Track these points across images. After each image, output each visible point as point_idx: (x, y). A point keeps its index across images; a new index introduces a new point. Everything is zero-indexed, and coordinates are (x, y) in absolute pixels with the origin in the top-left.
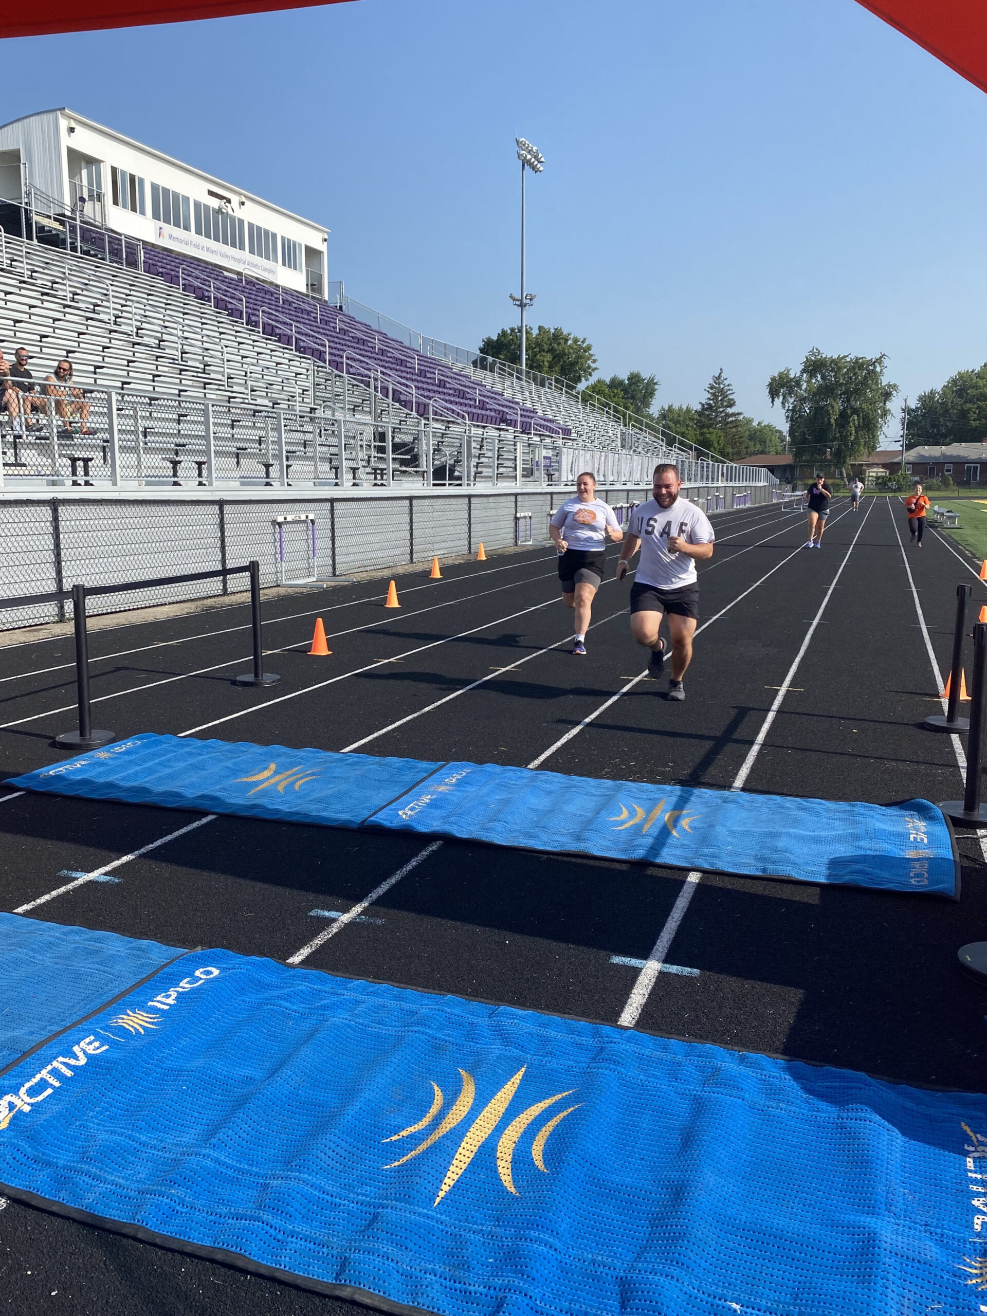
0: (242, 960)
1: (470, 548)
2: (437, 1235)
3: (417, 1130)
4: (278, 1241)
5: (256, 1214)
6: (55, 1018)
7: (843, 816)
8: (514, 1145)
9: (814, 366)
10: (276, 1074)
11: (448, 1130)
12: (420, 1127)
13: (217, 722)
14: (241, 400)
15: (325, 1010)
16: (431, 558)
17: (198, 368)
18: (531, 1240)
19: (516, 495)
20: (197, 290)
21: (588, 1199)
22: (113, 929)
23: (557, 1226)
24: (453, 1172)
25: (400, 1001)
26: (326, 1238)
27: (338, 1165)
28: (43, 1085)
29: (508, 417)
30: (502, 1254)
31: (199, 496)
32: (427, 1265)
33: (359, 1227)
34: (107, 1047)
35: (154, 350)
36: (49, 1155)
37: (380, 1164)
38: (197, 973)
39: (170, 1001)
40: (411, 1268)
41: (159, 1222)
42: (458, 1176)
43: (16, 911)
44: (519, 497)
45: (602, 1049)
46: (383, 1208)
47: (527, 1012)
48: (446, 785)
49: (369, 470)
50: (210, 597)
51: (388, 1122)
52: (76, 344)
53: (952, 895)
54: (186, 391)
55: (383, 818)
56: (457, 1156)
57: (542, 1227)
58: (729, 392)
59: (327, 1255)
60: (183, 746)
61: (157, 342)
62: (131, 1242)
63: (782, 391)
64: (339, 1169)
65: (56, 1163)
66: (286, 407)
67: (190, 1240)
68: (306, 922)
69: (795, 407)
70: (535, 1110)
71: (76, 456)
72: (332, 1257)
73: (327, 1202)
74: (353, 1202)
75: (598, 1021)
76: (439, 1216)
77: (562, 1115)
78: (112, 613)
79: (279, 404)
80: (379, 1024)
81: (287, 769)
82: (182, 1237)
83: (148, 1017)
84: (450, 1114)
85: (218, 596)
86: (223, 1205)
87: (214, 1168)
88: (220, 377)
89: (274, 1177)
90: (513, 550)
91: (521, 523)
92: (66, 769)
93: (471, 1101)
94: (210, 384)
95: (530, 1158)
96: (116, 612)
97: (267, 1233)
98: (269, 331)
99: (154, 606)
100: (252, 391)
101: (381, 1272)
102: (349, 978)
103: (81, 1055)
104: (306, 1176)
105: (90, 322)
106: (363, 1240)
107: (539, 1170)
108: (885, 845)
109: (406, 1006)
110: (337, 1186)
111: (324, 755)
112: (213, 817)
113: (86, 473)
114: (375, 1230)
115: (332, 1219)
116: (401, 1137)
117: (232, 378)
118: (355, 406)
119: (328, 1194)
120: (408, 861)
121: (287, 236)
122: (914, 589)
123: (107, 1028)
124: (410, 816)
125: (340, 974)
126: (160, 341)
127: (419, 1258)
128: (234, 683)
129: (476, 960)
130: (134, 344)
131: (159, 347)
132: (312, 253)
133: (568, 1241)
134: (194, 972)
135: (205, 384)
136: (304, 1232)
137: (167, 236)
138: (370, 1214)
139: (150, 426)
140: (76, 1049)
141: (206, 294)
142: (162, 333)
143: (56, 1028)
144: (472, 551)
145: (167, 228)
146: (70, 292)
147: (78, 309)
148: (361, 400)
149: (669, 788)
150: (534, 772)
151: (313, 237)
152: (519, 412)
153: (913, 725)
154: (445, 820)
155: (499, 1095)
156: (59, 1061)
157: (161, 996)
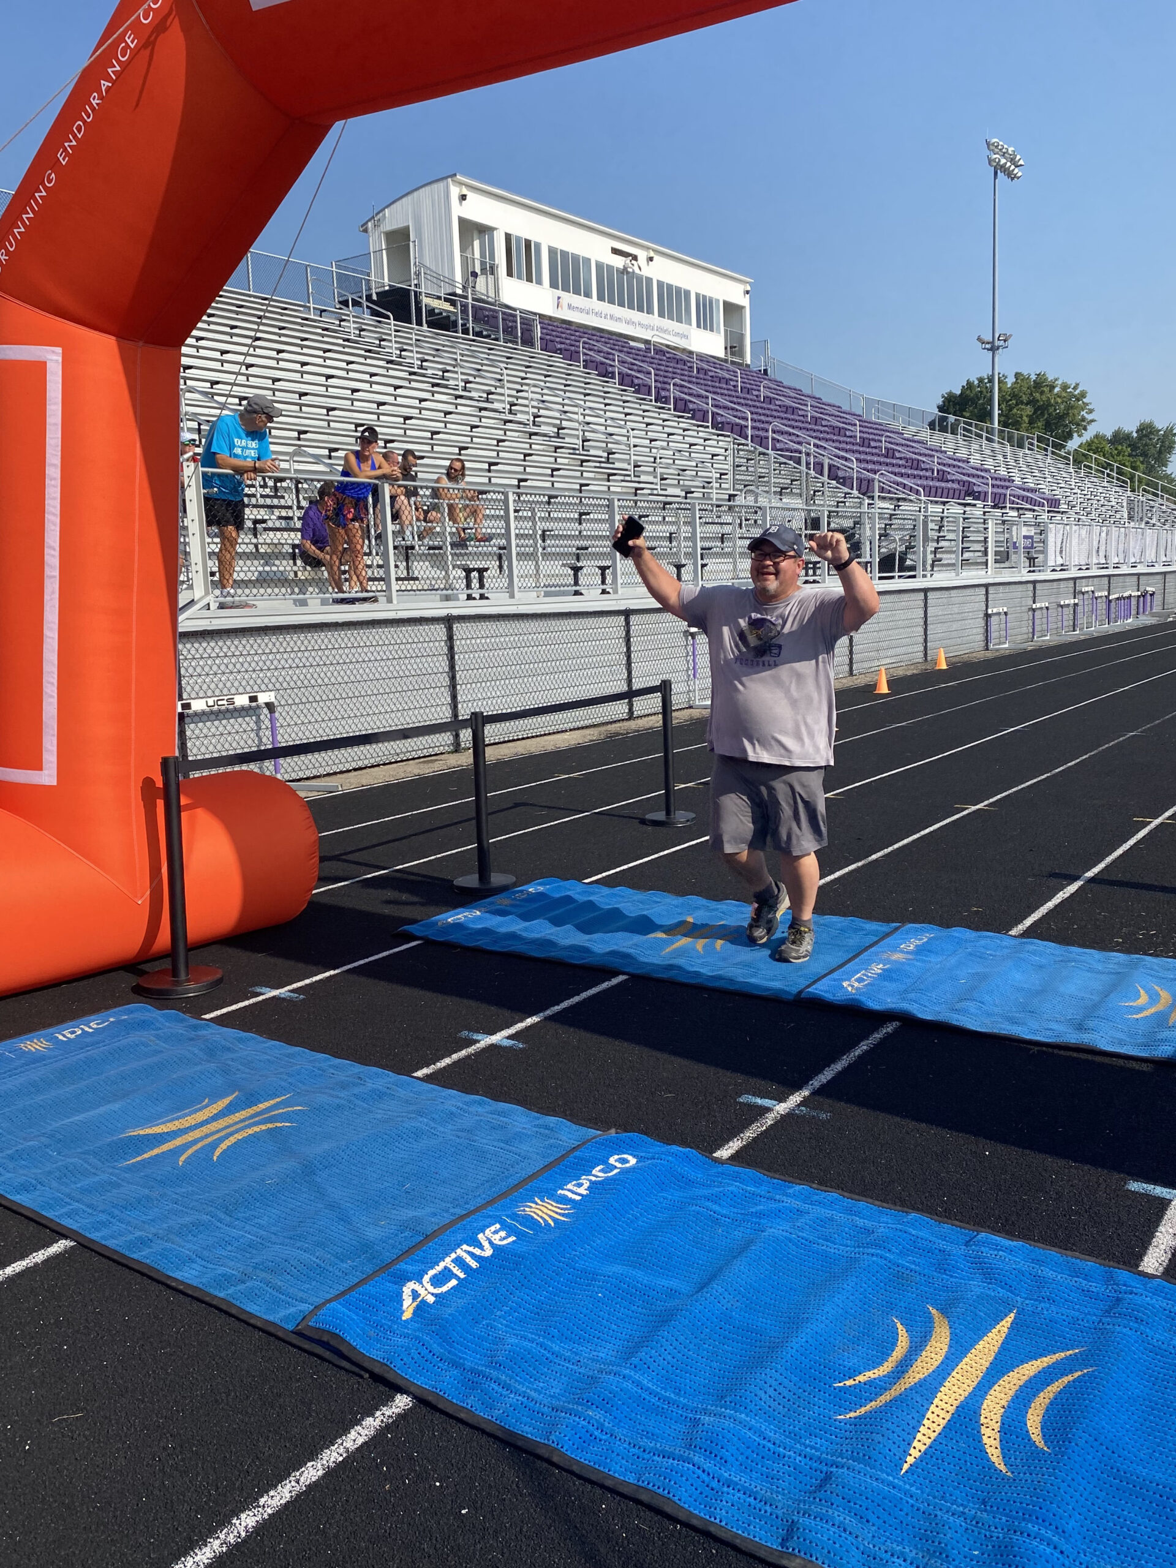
0: (663, 1149)
1: (926, 655)
2: (905, 1509)
3: (876, 1376)
4: (712, 1489)
5: (686, 1454)
6: (457, 1200)
8: (1003, 1410)
10: (705, 1290)
11: (916, 1380)
12: (881, 1373)
13: (627, 867)
14: (649, 492)
15: (760, 1218)
16: (876, 669)
17: (601, 457)
18: (1029, 1535)
19: (987, 586)
20: (600, 366)
21: (1104, 1494)
22: (518, 1103)
23: (1063, 1522)
24: (924, 1435)
25: (852, 1215)
26: (769, 1494)
27: (781, 1407)
28: (447, 1275)
29: (976, 489)
30: (990, 1547)
31: (604, 606)
32: (894, 1546)
33: (808, 1487)
34: (514, 1238)
35: (553, 439)
36: (456, 1355)
37: (832, 1413)
38: (612, 1160)
39: (583, 1191)
40: (874, 1546)
41: (575, 1447)
42: (930, 1440)
43: (415, 1074)
44: (991, 590)
45: (1118, 1300)
46: (837, 1467)
47: (1015, 1243)
48: (902, 951)
50: (615, 722)
51: (841, 1362)
52: (469, 439)
54: (587, 485)
55: (822, 989)
56: (929, 1415)
57: (1043, 1521)
59: (771, 1514)
61: (556, 430)
62: (545, 1465)
64: (783, 1413)
65: (464, 1365)
66: (701, 495)
67: (610, 1473)
68: (735, 1110)
70: (1030, 1369)
71: (471, 566)
72: (777, 1517)
73: (769, 1450)
74: (800, 1455)
75: (1111, 1263)
76: (907, 1487)
77: (1066, 1380)
78: (509, 741)
79: (693, 492)
80: (827, 1240)
82: (601, 1469)
83: (559, 1208)
84: (919, 1361)
85: (623, 720)
86: (648, 1438)
87: (636, 1392)
88: (625, 466)
89: (705, 1412)
90: (982, 656)
91: (994, 620)
92: (465, 916)
93: (946, 1348)
94: (615, 474)
95: (1025, 1429)
96: (514, 740)
97: (698, 1477)
98: (682, 407)
99: (554, 733)
100: (662, 479)
101: (837, 1546)
102: (789, 1182)
103: (486, 1244)
104: (743, 1416)
105: (484, 413)
106: (813, 1503)
107: (1037, 1447)
109: (860, 1222)
110: (780, 1433)
112: (624, 977)
113: (482, 586)
114: (829, 1493)
115: (775, 1472)
116: (857, 1382)
117: (639, 466)
118: (782, 489)
119: (769, 1441)
120: (855, 1044)
121: (702, 292)
123: (514, 1217)
124: (857, 989)
125: (777, 1176)
126: (559, 429)
127: (883, 1536)
128: (643, 822)
129: (948, 1172)
130: (531, 434)
131: (558, 436)
132: (731, 309)
133: (1079, 1544)
134: (608, 1159)
135: (609, 475)
136: (742, 1483)
137: (565, 306)
138: (821, 1472)
139: (550, 528)
140: (480, 1236)
141: (610, 369)
142: (561, 420)
143: (460, 1211)
144: (929, 658)
145: (568, 297)
146: (462, 380)
147: (471, 399)
148: (789, 481)
150: (1019, 940)
151: (731, 290)
152: (991, 482)
154: (903, 995)
155: (981, 1344)
156: (463, 1249)
157: (571, 1184)
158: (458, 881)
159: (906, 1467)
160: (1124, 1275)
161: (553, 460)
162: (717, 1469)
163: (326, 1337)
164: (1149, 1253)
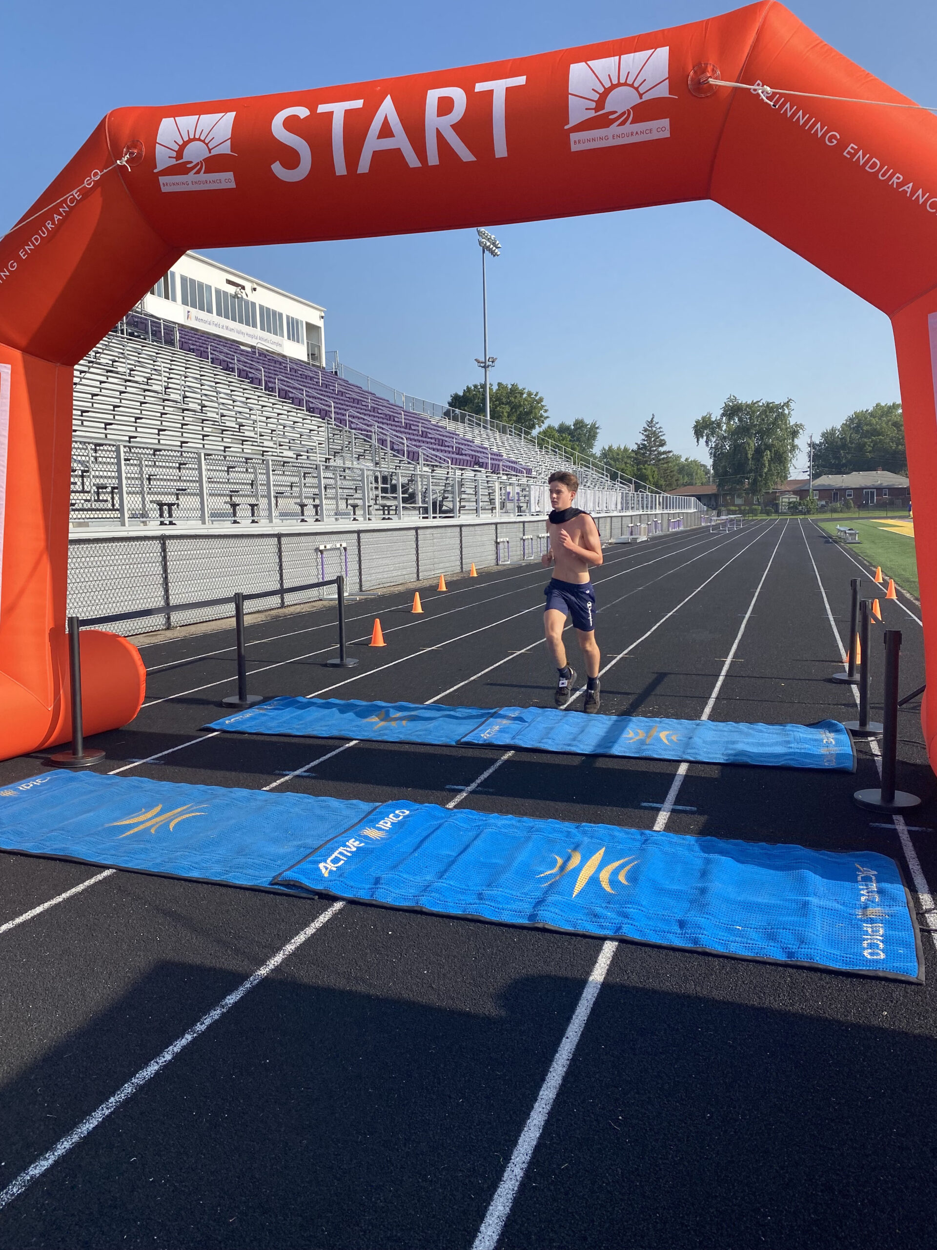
0: (420, 806)
1: (462, 568)
2: (578, 907)
3: (552, 872)
4: (498, 912)
5: (481, 902)
7: (778, 731)
8: (609, 876)
9: (732, 410)
10: (464, 853)
11: (572, 870)
12: (555, 871)
13: (328, 689)
16: (439, 575)
17: (235, 428)
19: (496, 524)
21: (655, 894)
22: (329, 796)
23: (641, 903)
24: (578, 886)
25: (521, 822)
27: (516, 885)
28: (336, 861)
29: (481, 460)
31: (263, 530)
35: (199, 414)
37: (538, 885)
38: (397, 812)
39: (389, 825)
40: (569, 918)
41: (430, 906)
42: (582, 888)
43: (262, 789)
44: (498, 525)
45: (646, 840)
46: (546, 897)
47: (599, 825)
49: (377, 507)
50: (273, 610)
51: (535, 870)
52: (139, 412)
53: (851, 769)
54: (230, 447)
55: (471, 739)
56: (579, 879)
57: (633, 904)
58: (660, 434)
59: (522, 915)
61: (200, 407)
62: (420, 914)
63: (705, 431)
64: (517, 887)
66: (306, 457)
67: (449, 912)
68: (445, 792)
69: (717, 445)
70: (617, 864)
72: (525, 915)
75: (641, 829)
76: (577, 900)
77: (631, 864)
79: (301, 456)
82: (445, 912)
83: (380, 832)
84: (569, 865)
85: (278, 609)
88: (253, 435)
89: (484, 890)
90: (496, 569)
91: (501, 545)
92: (241, 718)
93: (579, 860)
94: (247, 441)
97: (490, 909)
98: (284, 395)
100: (280, 445)
101: (555, 919)
102: (487, 813)
103: (351, 846)
104: (500, 889)
105: (147, 393)
107: (625, 885)
108: (807, 746)
109: (526, 824)
112: (357, 742)
113: (170, 516)
114: (546, 903)
116: (545, 874)
117: (263, 436)
118: (359, 455)
119: (515, 896)
120: (496, 762)
121: (291, 315)
124: (489, 737)
125: (480, 811)
126: (202, 407)
128: (326, 665)
129: (559, 807)
130: (184, 410)
131: (201, 411)
132: (311, 328)
135: (243, 441)
136: (509, 908)
137: (193, 318)
141: (231, 365)
142: (202, 400)
143: (328, 838)
144: (464, 570)
145: (194, 312)
146: (128, 369)
147: (136, 382)
148: (363, 451)
149: (658, 719)
150: (564, 712)
151: (311, 315)
152: (490, 456)
153: (823, 680)
154: (513, 738)
155: (593, 858)
156: (341, 849)
157: (381, 823)
158: (226, 700)
159: (574, 896)
160: (647, 832)
161: (200, 428)
162: (496, 905)
163: (292, 883)
164: (656, 825)
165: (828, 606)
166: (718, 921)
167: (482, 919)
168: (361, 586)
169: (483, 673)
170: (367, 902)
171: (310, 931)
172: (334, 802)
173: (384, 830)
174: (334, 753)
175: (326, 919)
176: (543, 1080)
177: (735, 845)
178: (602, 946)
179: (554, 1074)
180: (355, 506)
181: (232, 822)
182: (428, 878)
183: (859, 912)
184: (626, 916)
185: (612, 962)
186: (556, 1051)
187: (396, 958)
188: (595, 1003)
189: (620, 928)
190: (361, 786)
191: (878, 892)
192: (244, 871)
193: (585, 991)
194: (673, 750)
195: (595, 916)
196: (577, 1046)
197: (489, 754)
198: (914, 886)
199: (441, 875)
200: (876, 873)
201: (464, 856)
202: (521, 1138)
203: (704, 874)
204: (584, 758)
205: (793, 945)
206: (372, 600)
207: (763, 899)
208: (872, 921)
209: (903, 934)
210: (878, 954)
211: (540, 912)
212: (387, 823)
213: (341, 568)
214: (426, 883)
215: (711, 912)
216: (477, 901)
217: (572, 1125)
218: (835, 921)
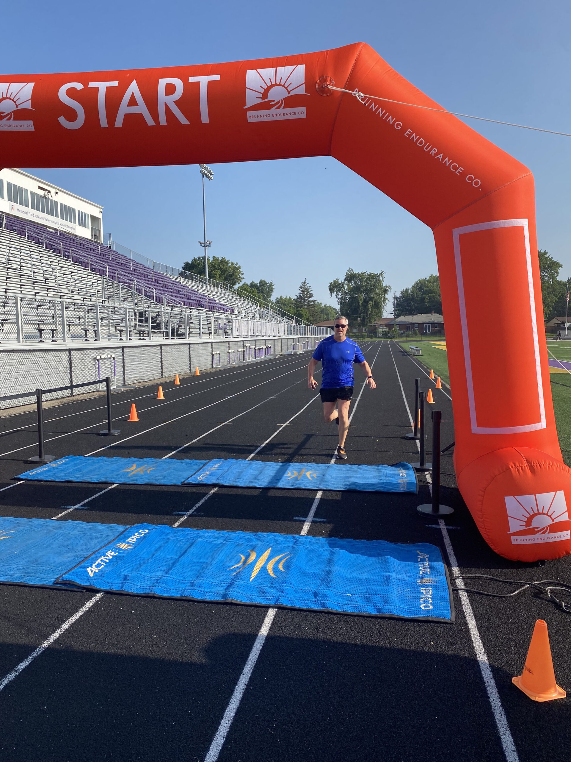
0: (155, 526)
1: (190, 370)
2: (253, 588)
3: (238, 566)
4: (203, 594)
7: (374, 470)
8: (272, 566)
9: (351, 277)
11: (250, 563)
12: (240, 565)
13: (99, 450)
14: (66, 297)
16: (175, 374)
17: (42, 281)
18: (284, 586)
19: (212, 343)
20: (35, 239)
21: (300, 576)
22: (96, 522)
23: (291, 582)
24: (254, 574)
25: (220, 534)
26: (218, 591)
29: (202, 303)
31: (60, 347)
32: (252, 594)
34: (118, 553)
35: (17, 271)
37: (229, 574)
38: (140, 531)
39: (135, 540)
40: (247, 595)
41: (161, 593)
42: (256, 575)
43: (52, 519)
44: (213, 344)
47: (268, 533)
48: (214, 468)
49: (136, 331)
50: (65, 398)
51: (228, 564)
53: (415, 492)
54: (39, 293)
55: (191, 481)
56: (254, 569)
57: (287, 583)
58: (309, 290)
59: (218, 595)
60: (89, 460)
61: (19, 267)
62: (152, 598)
63: (335, 289)
66: (89, 300)
67: (172, 596)
68: (173, 516)
69: (342, 297)
70: (277, 558)
72: (220, 595)
74: (223, 583)
75: (293, 534)
76: (253, 583)
77: (286, 558)
78: (20, 406)
79: (86, 299)
81: (141, 466)
83: (128, 545)
84: (249, 560)
85: (69, 397)
88: (54, 285)
89: (194, 580)
90: (212, 370)
91: (215, 356)
92: (40, 471)
93: (255, 556)
94: (50, 289)
96: (22, 406)
97: (198, 592)
98: (76, 261)
100: (72, 292)
101: (239, 596)
102: (199, 529)
103: (109, 555)
104: (205, 579)
106: (230, 589)
107: (282, 571)
108: (391, 478)
109: (223, 535)
110: (217, 581)
111: (155, 460)
112: (116, 485)
114: (233, 587)
116: (233, 568)
117: (61, 286)
118: (124, 299)
119: (214, 583)
120: (206, 495)
121: (81, 210)
122: (401, 383)
124: (203, 479)
125: (195, 528)
126: (21, 267)
127: (249, 593)
128: (99, 434)
129: (244, 522)
130: (8, 268)
131: (21, 270)
132: (93, 218)
133: (296, 586)
135: (48, 289)
136: (210, 591)
137: (16, 210)
141: (41, 241)
142: (21, 262)
143: (93, 551)
144: (192, 371)
145: (17, 206)
148: (127, 296)
149: (306, 464)
150: (250, 461)
151: (94, 211)
152: (208, 301)
153: (400, 438)
154: (218, 479)
155: (264, 555)
156: (102, 558)
157: (129, 539)
158: (30, 459)
159: (251, 580)
160: (297, 536)
161: (19, 281)
162: (202, 590)
163: (68, 582)
164: (302, 531)
165: (403, 393)
166: (337, 591)
167: (192, 599)
168: (124, 382)
169: (201, 437)
170: (118, 592)
171: (79, 614)
172: (100, 526)
173: (131, 543)
174: (101, 493)
175: (91, 605)
176: (227, 704)
177: (348, 542)
178: (267, 611)
179: (235, 700)
180: (121, 331)
181: (31, 541)
182: (159, 574)
183: (418, 581)
184: (282, 591)
185: (273, 622)
186: (237, 684)
187: (135, 628)
188: (261, 650)
189: (278, 600)
190: (117, 514)
191: (429, 567)
192: (37, 575)
193: (256, 642)
194: (314, 483)
195: (263, 592)
196: (250, 679)
197: (202, 490)
198: (450, 563)
199: (167, 572)
200: (429, 556)
201: (183, 558)
202: (212, 745)
203: (330, 561)
204: (261, 490)
205: (381, 604)
206: (132, 390)
207: (363, 576)
208: (426, 586)
209: (443, 593)
210: (429, 606)
211: (229, 592)
212: (133, 539)
213: (111, 371)
214: (157, 578)
215: (333, 586)
216: (190, 588)
217: (244, 733)
218: (405, 587)
